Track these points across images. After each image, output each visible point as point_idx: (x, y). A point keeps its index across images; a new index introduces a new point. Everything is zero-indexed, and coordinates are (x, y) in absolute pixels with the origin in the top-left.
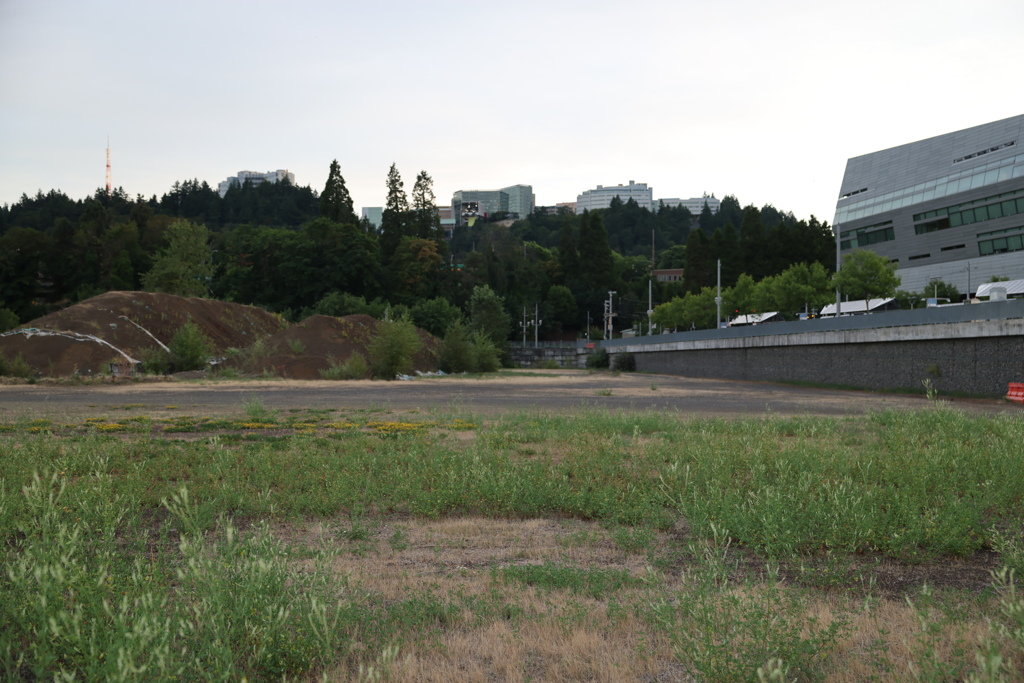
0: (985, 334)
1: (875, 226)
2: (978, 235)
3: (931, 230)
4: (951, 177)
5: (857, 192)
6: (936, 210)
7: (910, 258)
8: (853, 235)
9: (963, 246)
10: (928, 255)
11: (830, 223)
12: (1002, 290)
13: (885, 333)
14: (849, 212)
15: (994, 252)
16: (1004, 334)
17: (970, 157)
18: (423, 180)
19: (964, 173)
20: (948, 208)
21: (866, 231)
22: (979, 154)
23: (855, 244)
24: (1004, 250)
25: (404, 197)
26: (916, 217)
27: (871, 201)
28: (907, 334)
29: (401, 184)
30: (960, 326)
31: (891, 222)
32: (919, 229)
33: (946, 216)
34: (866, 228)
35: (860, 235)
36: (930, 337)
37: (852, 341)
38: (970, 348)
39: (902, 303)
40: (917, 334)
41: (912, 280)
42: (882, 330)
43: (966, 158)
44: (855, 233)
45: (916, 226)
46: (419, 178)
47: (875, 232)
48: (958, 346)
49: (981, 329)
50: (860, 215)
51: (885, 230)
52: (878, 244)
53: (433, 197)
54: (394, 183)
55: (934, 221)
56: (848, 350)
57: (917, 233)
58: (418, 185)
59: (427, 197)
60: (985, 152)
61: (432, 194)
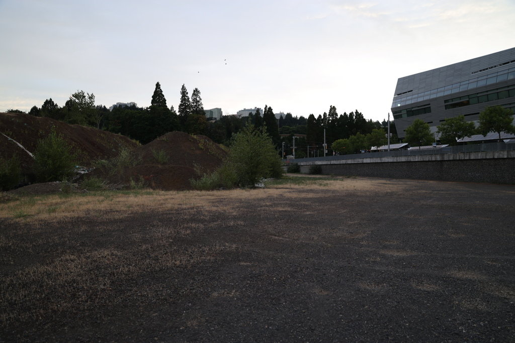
1: (418, 107)
3: (455, 107)
4: (471, 80)
5: (406, 92)
6: (460, 97)
7: (441, 121)
9: (478, 113)
14: (402, 101)
18: (196, 92)
20: (468, 95)
21: (413, 110)
23: (405, 116)
25: (188, 98)
26: (446, 101)
27: (415, 96)
29: (187, 93)
31: (429, 104)
32: (447, 107)
33: (467, 100)
34: (412, 108)
35: (407, 112)
43: (481, 71)
44: (405, 111)
45: (445, 105)
46: (194, 91)
47: (419, 109)
50: (409, 102)
51: (425, 108)
52: (420, 115)
53: (201, 99)
54: (184, 92)
55: (460, 102)
57: (446, 109)
58: (194, 94)
59: (198, 99)
61: (200, 98)
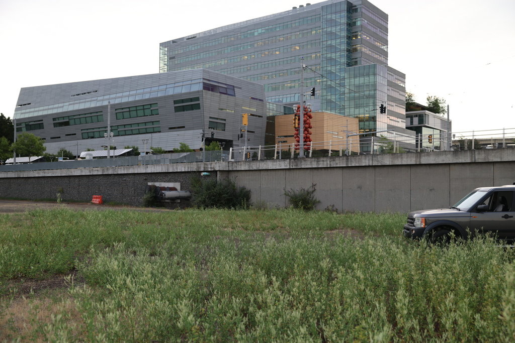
0: (83, 174)
1: (34, 122)
2: (82, 130)
3: (62, 126)
4: (70, 103)
5: (25, 105)
6: (63, 117)
7: (51, 138)
8: (23, 125)
9: (75, 134)
10: (60, 137)
11: (11, 118)
12: (90, 155)
13: (38, 173)
14: (21, 114)
15: (88, 138)
16: (91, 174)
17: (79, 95)
19: (76, 102)
20: (69, 116)
21: (30, 124)
22: (82, 94)
23: (24, 129)
24: (93, 137)
26: (54, 119)
27: (32, 110)
28: (49, 173)
30: (73, 170)
31: (42, 120)
32: (55, 125)
33: (68, 120)
34: (30, 122)
35: (26, 125)
36: (59, 175)
37: (21, 176)
38: (77, 180)
39: (47, 159)
40: (53, 174)
41: (51, 148)
42: (37, 171)
43: (77, 95)
45: (54, 123)
47: (35, 124)
48: (72, 179)
49: (82, 171)
50: (27, 116)
51: (39, 124)
52: (36, 130)
55: (63, 122)
56: (19, 180)
57: (54, 127)
60: (85, 94)
